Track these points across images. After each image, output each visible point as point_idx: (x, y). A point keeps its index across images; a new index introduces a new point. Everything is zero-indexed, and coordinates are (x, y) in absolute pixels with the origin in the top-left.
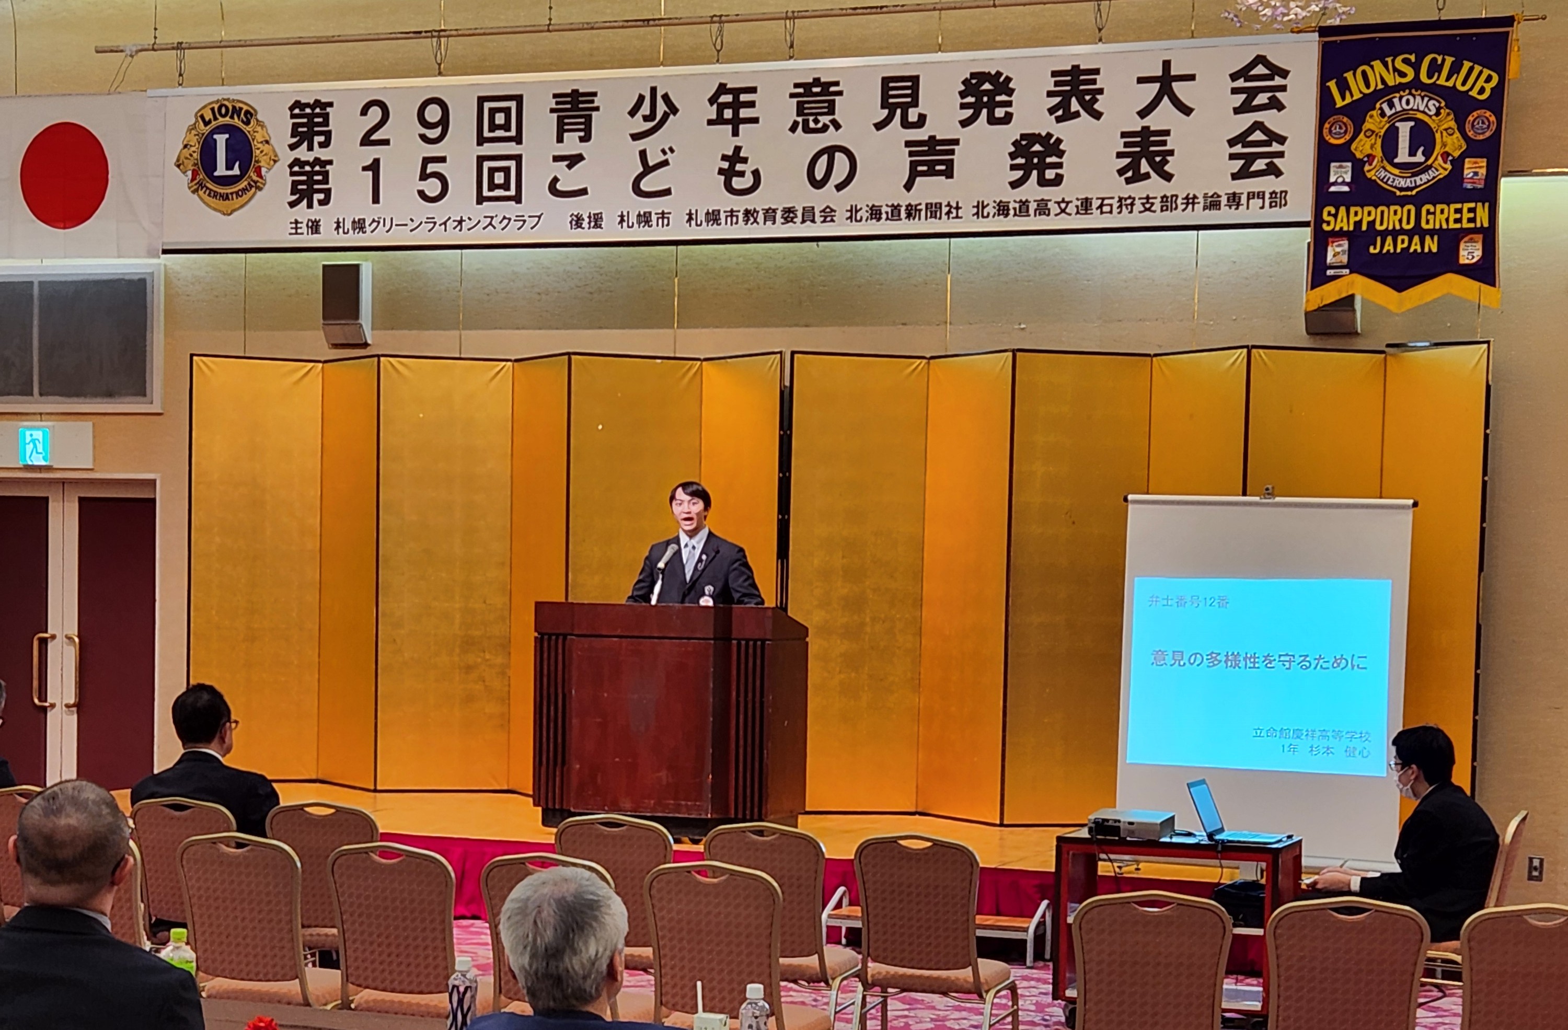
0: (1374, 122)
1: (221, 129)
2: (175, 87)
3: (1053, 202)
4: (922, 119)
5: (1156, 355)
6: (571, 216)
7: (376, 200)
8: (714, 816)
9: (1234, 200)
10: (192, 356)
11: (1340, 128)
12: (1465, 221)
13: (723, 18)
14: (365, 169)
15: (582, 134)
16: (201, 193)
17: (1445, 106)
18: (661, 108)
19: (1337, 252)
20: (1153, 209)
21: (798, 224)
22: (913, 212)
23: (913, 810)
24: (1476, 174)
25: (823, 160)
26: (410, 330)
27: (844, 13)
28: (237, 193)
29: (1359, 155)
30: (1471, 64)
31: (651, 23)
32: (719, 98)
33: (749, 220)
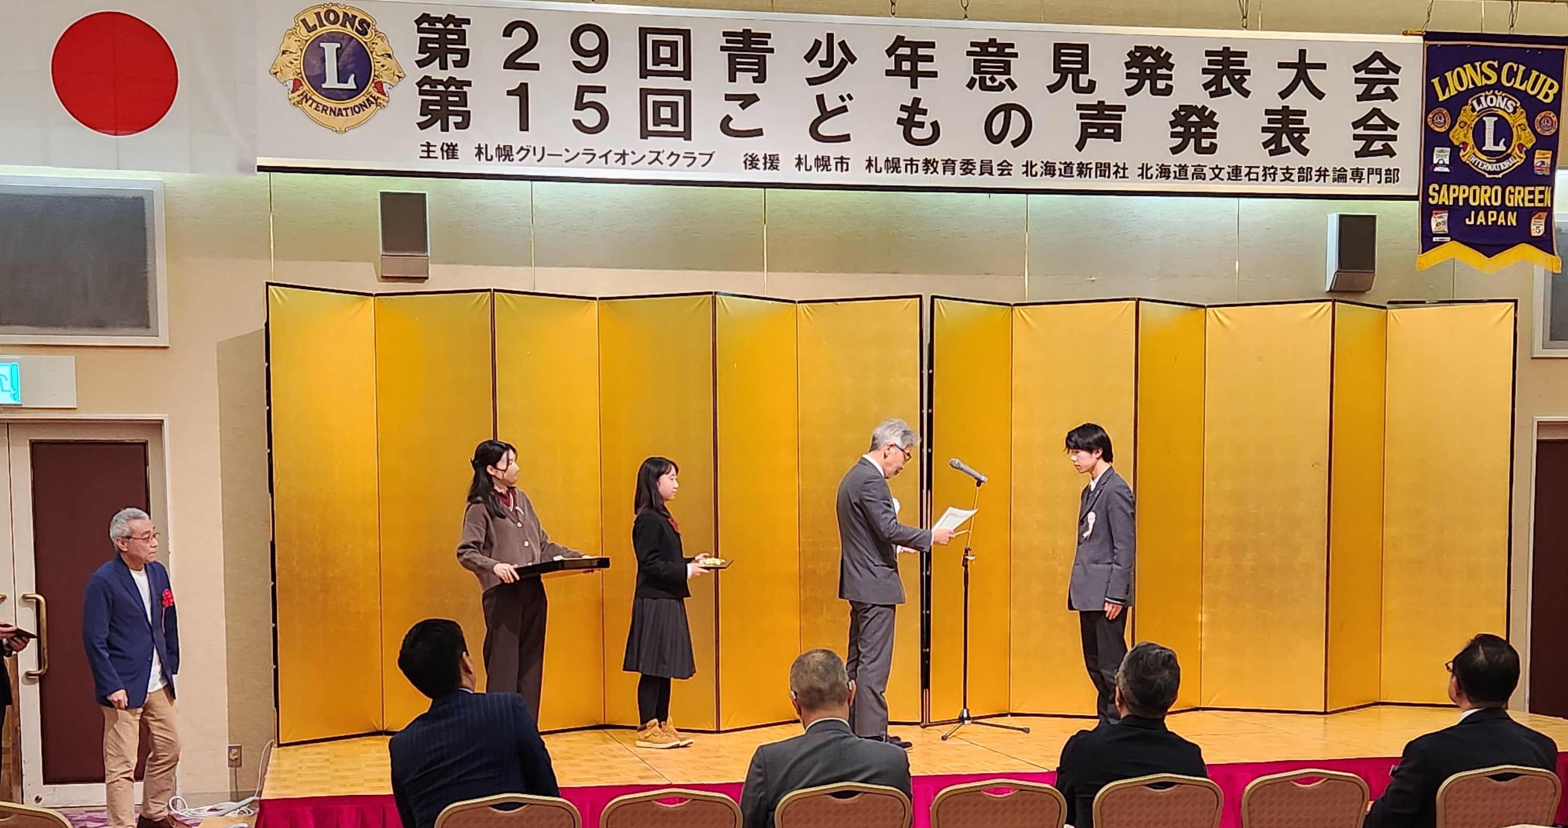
0: (1467, 116)
3: (1208, 168)
4: (1092, 85)
6: (745, 156)
7: (524, 126)
9: (1357, 174)
10: (269, 285)
11: (1441, 118)
12: (1537, 201)
14: (510, 93)
15: (756, 74)
16: (305, 107)
17: (1520, 106)
19: (1439, 223)
20: (1292, 178)
21: (977, 175)
22: (1084, 170)
24: (1543, 163)
25: (1000, 116)
28: (353, 109)
29: (1456, 143)
30: (1538, 73)
32: (896, 50)
33: (927, 170)
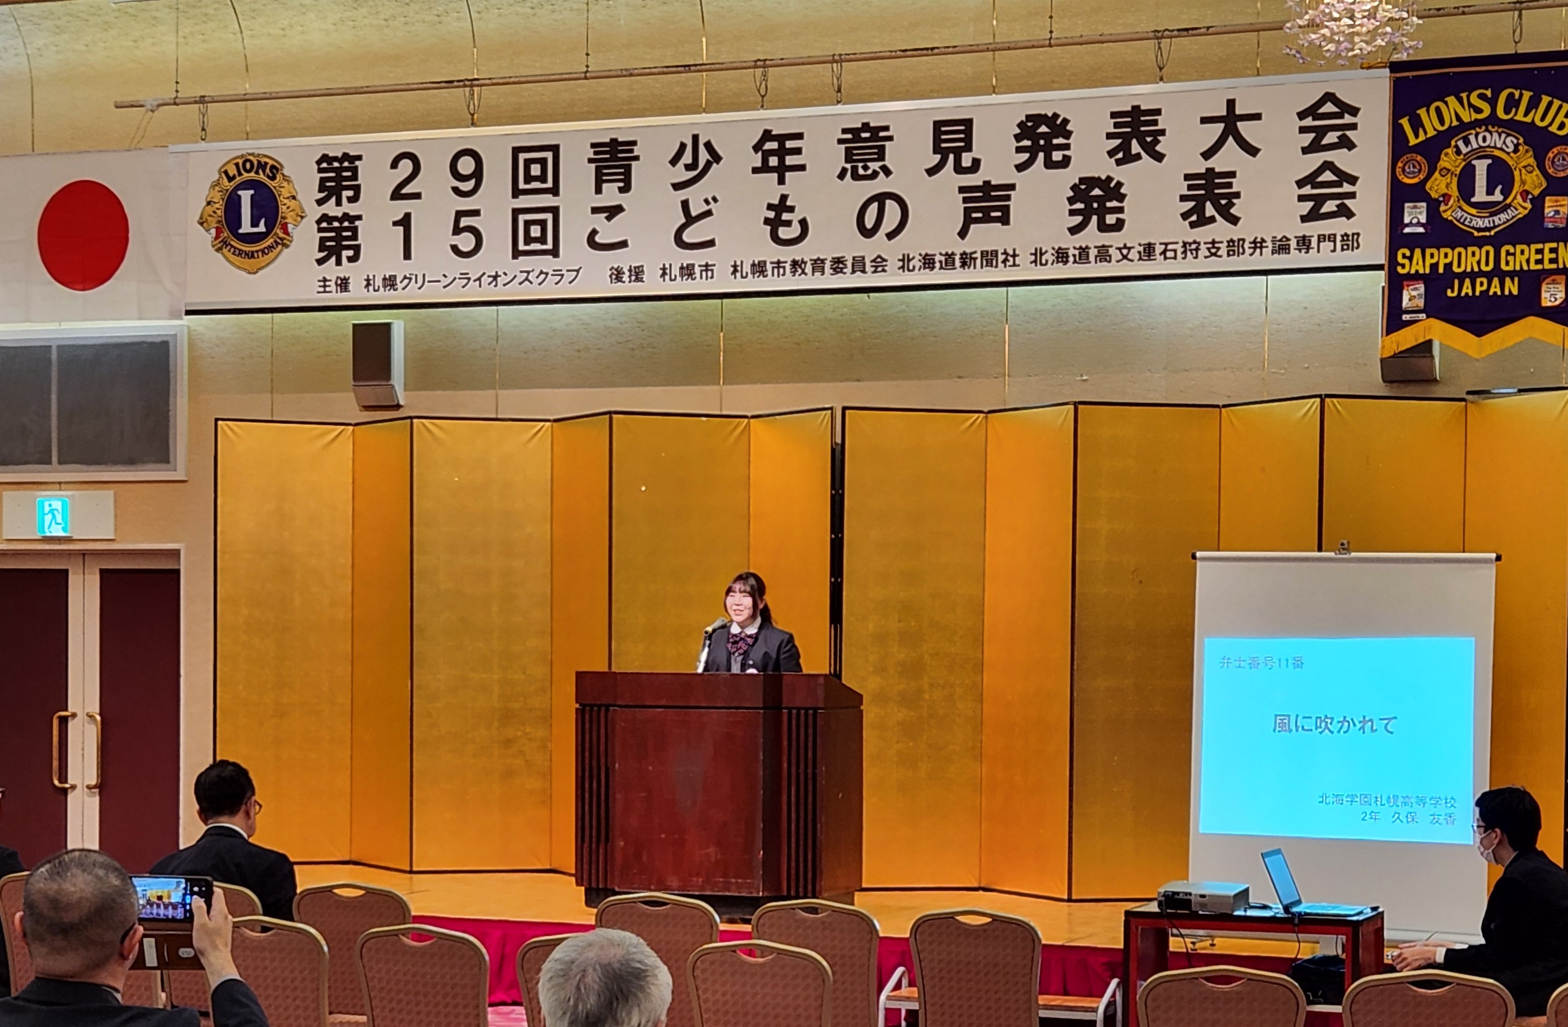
0: (1448, 160)
1: (247, 185)
2: (197, 142)
3: (1114, 248)
4: (976, 164)
5: (1225, 406)
6: (611, 270)
7: (407, 255)
8: (766, 894)
9: (1304, 243)
10: (217, 420)
11: (1414, 167)
12: (1546, 261)
13: (768, 62)
14: (395, 224)
15: (621, 184)
16: (225, 251)
17: (1524, 142)
18: (704, 156)
19: (1412, 296)
20: (1219, 253)
21: (848, 274)
22: (968, 260)
23: (976, 885)
24: (1557, 212)
25: (874, 206)
26: (444, 390)
27: (893, 55)
28: (263, 251)
29: (1434, 195)
30: (1550, 99)
31: (693, 68)
32: (763, 145)
33: (796, 271)
